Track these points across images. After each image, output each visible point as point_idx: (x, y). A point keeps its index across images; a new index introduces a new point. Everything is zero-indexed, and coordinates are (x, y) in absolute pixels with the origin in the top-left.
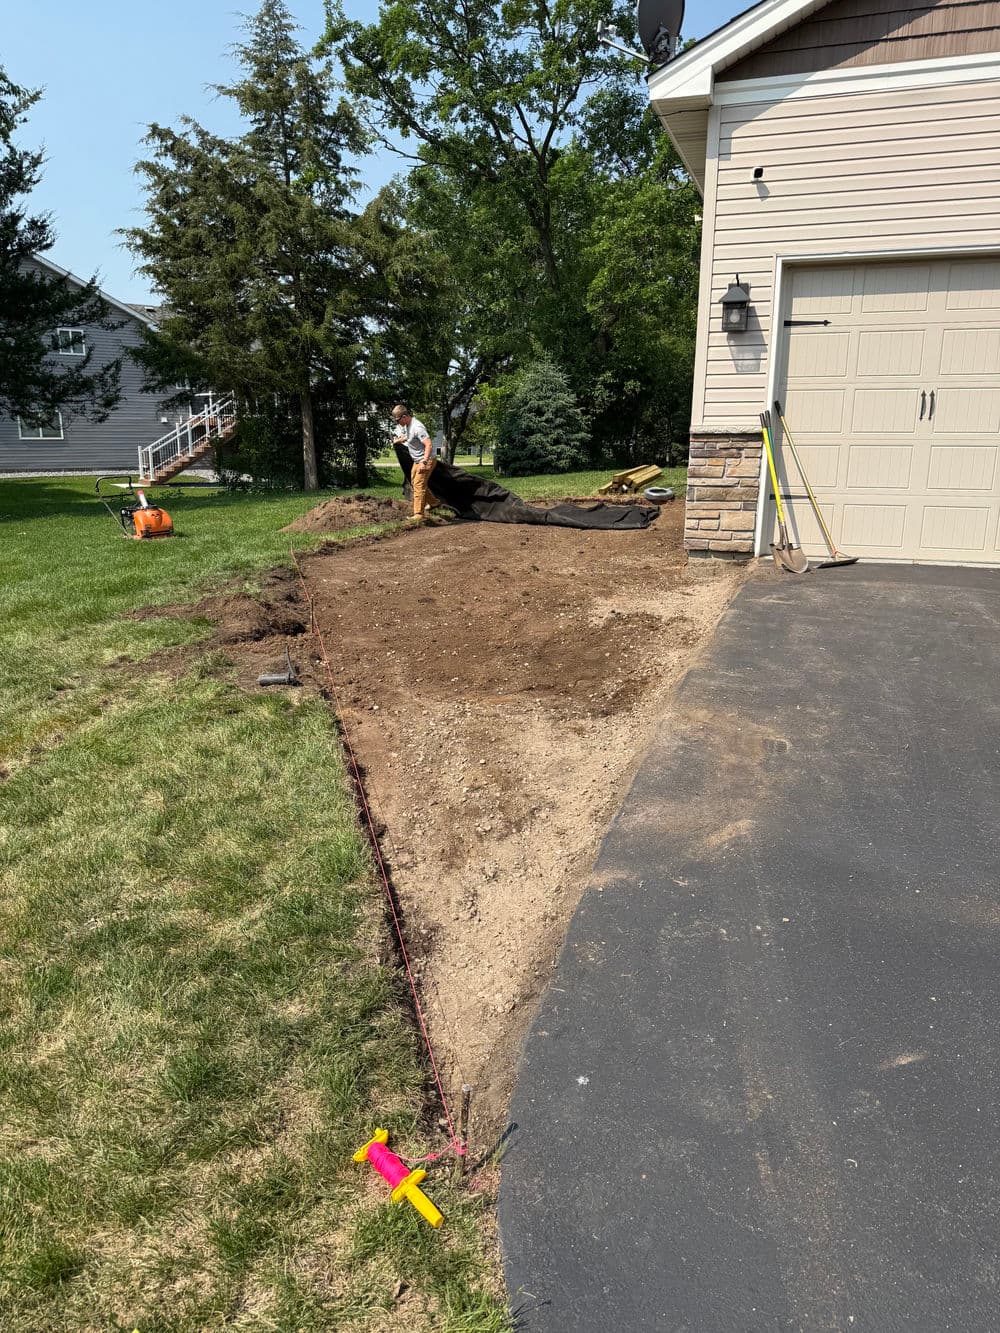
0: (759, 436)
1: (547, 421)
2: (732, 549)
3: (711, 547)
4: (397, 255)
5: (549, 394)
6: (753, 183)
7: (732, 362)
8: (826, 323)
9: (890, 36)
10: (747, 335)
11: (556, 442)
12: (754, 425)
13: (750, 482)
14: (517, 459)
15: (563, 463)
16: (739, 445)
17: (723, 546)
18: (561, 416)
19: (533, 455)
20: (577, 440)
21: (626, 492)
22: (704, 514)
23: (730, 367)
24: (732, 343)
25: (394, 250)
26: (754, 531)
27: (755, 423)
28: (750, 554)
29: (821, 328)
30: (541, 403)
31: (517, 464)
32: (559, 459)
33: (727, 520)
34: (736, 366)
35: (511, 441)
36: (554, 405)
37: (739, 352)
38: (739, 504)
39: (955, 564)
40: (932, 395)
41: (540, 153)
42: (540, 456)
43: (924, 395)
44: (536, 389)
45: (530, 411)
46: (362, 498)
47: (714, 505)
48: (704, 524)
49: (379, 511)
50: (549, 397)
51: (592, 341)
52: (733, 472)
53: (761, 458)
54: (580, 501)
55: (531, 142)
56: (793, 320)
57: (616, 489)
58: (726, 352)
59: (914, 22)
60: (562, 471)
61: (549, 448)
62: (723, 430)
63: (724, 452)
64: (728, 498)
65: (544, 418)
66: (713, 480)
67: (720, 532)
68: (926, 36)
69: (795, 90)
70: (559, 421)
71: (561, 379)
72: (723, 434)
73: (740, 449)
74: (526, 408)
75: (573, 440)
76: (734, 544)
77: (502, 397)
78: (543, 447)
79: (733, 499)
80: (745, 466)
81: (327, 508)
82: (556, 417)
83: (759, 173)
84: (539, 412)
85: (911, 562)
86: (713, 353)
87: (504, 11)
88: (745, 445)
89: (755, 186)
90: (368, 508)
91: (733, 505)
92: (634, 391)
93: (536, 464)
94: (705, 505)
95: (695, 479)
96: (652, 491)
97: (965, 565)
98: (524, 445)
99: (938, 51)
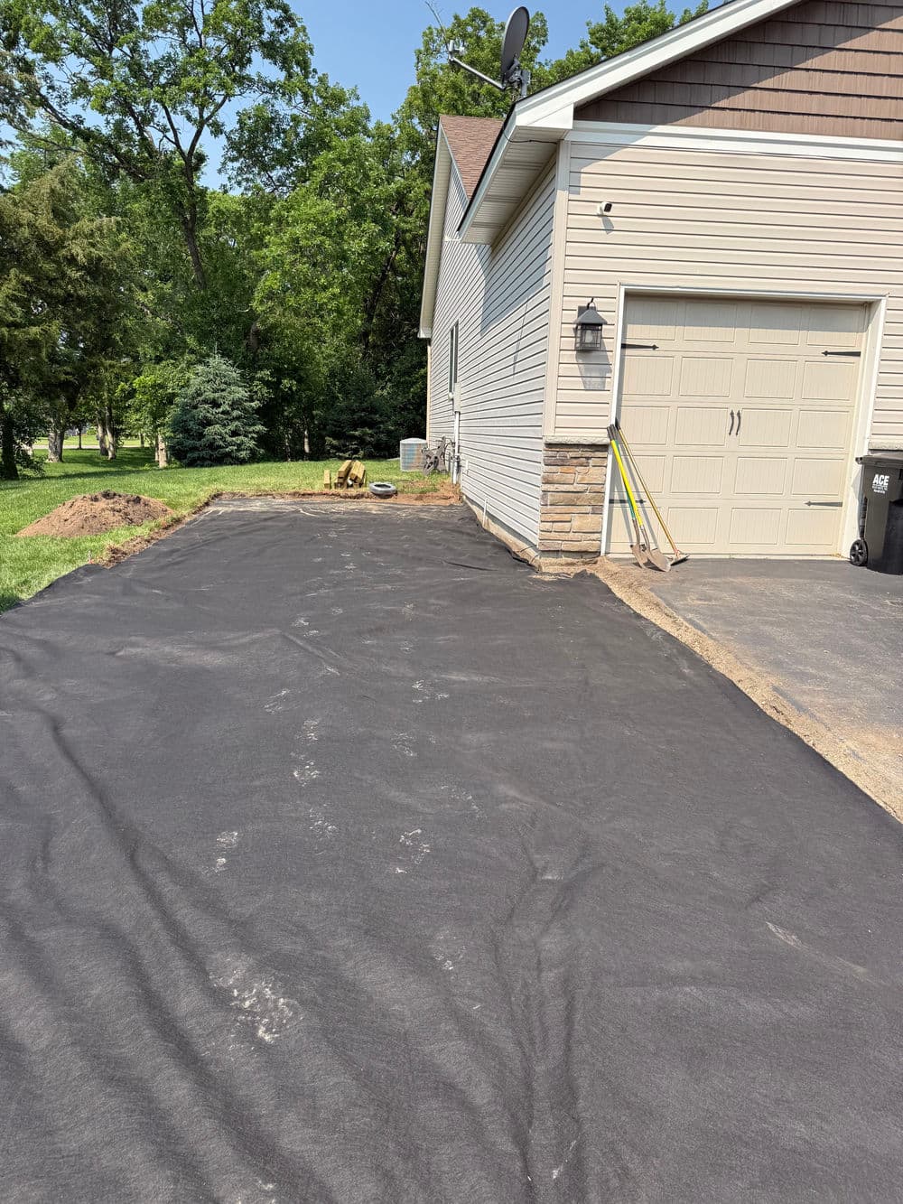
0: (605, 447)
1: (223, 413)
2: (583, 549)
3: (563, 548)
4: (74, 238)
5: (223, 386)
6: (598, 215)
7: (580, 379)
8: (654, 347)
9: (716, 105)
10: (594, 354)
11: (235, 433)
12: (602, 437)
13: (597, 488)
14: (194, 449)
15: (243, 454)
16: (588, 455)
17: (575, 547)
18: (238, 409)
19: (212, 446)
20: (254, 432)
21: (352, 486)
22: (557, 517)
23: (578, 383)
24: (580, 361)
25: (71, 234)
26: (600, 532)
27: (603, 435)
28: (597, 553)
29: (651, 352)
30: (216, 395)
31: (196, 455)
32: (238, 450)
33: (577, 523)
34: (584, 383)
35: (186, 431)
36: (231, 397)
37: (586, 370)
38: (589, 509)
39: (763, 557)
40: (739, 414)
41: (186, 154)
42: (220, 447)
43: (732, 414)
44: (208, 382)
45: (205, 402)
46: (108, 495)
47: (566, 509)
48: (558, 526)
49: (129, 510)
50: (223, 390)
51: (245, 338)
52: (583, 479)
53: (606, 467)
54: (309, 494)
55: (177, 143)
56: (627, 343)
57: (342, 484)
58: (575, 370)
59: (730, 98)
60: (242, 462)
61: (229, 439)
62: (575, 441)
63: (575, 461)
64: (578, 503)
65: (221, 410)
66: (565, 486)
67: (571, 534)
68: (740, 110)
69: (640, 139)
70: (235, 413)
71: (235, 374)
72: (574, 445)
73: (588, 458)
74: (200, 398)
75: (250, 432)
76: (584, 545)
77: (153, 386)
78: (223, 439)
79: (583, 503)
80: (593, 473)
81: (75, 508)
82: (233, 409)
83: (608, 208)
84: (215, 404)
85: (727, 557)
86: (563, 369)
87: (146, 12)
88: (593, 455)
89: (600, 219)
90: (118, 507)
91: (583, 509)
92: (290, 388)
93: (215, 454)
94: (559, 509)
95: (549, 486)
96: (379, 486)
97: (769, 557)
98: (201, 436)
99: (750, 125)
